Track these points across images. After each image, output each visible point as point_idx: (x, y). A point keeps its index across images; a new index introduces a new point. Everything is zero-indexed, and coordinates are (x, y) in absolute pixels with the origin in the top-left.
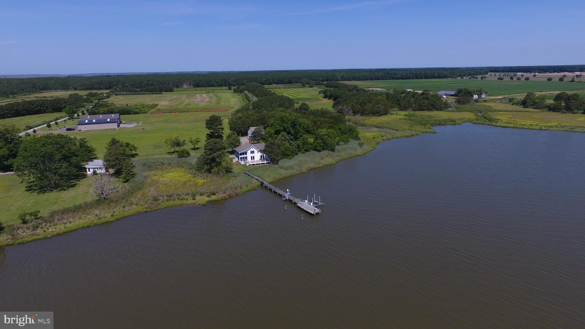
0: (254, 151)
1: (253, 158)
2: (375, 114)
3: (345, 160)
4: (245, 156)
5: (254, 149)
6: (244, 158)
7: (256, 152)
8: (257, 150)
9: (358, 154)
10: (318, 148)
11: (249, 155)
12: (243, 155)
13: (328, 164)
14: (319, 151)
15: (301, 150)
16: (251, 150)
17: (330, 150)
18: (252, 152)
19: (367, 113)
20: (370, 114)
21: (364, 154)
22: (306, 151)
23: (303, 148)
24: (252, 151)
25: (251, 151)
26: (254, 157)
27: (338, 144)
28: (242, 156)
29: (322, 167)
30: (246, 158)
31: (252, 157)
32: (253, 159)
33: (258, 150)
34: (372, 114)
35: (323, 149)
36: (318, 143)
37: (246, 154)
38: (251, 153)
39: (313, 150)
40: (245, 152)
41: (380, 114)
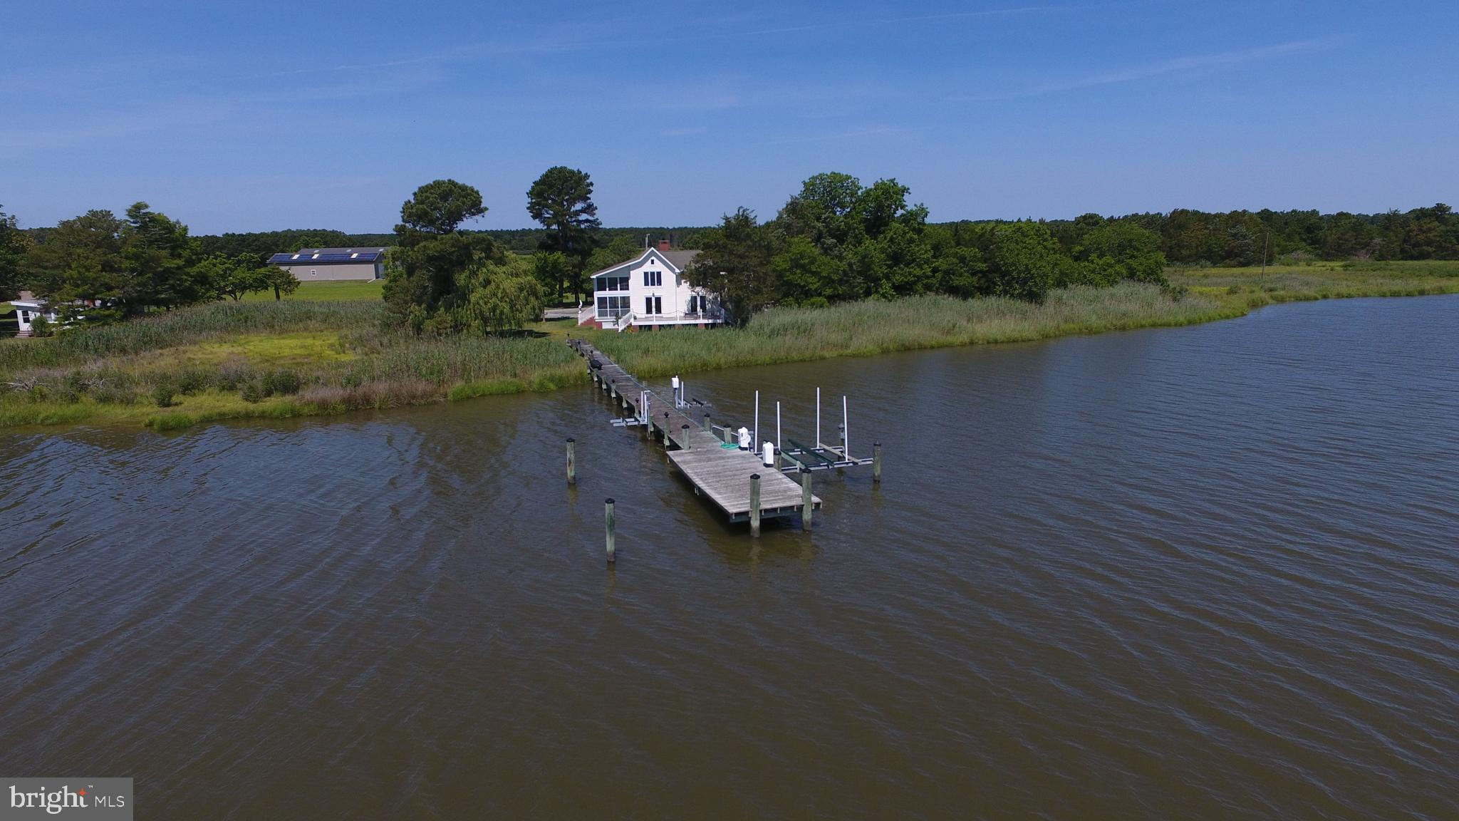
0: (659, 274)
1: (654, 305)
2: (1223, 258)
3: (1091, 332)
4: (619, 293)
5: (658, 267)
6: (614, 300)
7: (669, 277)
8: (673, 270)
9: (1159, 322)
10: (964, 280)
11: (637, 292)
12: (613, 287)
13: (999, 337)
14: (963, 293)
15: (878, 285)
16: (648, 267)
17: (1020, 296)
18: (653, 279)
19: (1190, 256)
20: (1202, 257)
21: (1190, 323)
22: (903, 289)
23: (887, 277)
24: (653, 274)
25: (646, 274)
26: (658, 300)
27: (1061, 284)
28: (607, 294)
29: (963, 345)
30: (626, 302)
31: (649, 300)
32: (654, 309)
33: (677, 271)
34: (1209, 258)
35: (986, 291)
36: (962, 259)
37: (625, 287)
38: (646, 284)
39: (937, 293)
40: (618, 276)
41: (1242, 260)
